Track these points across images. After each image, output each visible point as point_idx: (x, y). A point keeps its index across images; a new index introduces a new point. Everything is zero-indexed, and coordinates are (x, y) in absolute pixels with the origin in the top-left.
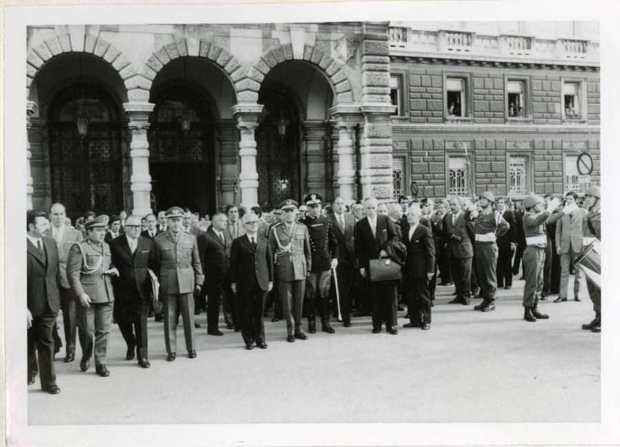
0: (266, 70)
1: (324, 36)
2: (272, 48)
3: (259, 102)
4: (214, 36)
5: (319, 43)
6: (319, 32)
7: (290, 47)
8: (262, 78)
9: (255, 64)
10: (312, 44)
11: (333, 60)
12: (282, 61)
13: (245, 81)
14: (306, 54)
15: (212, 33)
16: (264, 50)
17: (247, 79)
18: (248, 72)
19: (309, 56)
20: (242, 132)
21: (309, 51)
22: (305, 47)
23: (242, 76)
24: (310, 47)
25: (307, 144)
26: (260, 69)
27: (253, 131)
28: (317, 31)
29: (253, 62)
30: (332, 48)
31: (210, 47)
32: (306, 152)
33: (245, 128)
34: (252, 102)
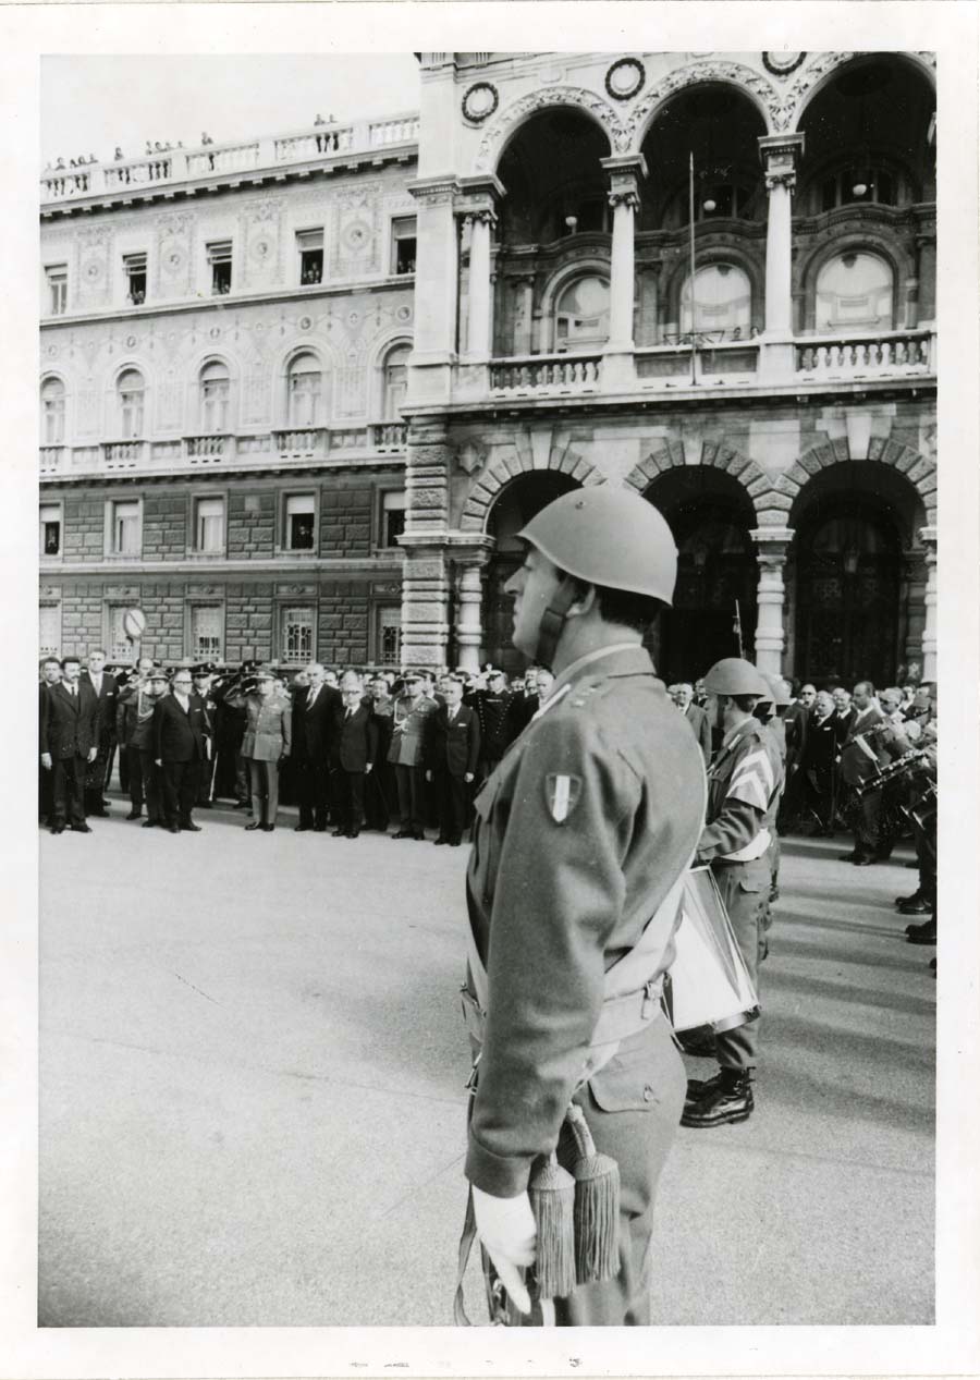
0: (804, 478)
1: (908, 422)
2: (815, 446)
3: (789, 526)
4: (725, 435)
5: (895, 432)
6: (898, 415)
7: (845, 442)
8: (796, 490)
9: (785, 472)
10: (885, 434)
11: (920, 458)
12: (829, 463)
13: (767, 496)
14: (873, 451)
15: (722, 432)
16: (802, 449)
17: (773, 493)
18: (773, 483)
19: (877, 454)
20: (762, 569)
21: (879, 445)
22: (872, 440)
23: (764, 488)
24: (880, 439)
25: (909, 588)
26: (794, 478)
27: (780, 568)
28: (894, 413)
29: (783, 469)
30: (921, 439)
31: (717, 452)
32: (907, 598)
33: (765, 563)
34: (778, 525)
